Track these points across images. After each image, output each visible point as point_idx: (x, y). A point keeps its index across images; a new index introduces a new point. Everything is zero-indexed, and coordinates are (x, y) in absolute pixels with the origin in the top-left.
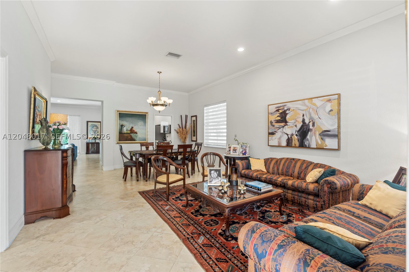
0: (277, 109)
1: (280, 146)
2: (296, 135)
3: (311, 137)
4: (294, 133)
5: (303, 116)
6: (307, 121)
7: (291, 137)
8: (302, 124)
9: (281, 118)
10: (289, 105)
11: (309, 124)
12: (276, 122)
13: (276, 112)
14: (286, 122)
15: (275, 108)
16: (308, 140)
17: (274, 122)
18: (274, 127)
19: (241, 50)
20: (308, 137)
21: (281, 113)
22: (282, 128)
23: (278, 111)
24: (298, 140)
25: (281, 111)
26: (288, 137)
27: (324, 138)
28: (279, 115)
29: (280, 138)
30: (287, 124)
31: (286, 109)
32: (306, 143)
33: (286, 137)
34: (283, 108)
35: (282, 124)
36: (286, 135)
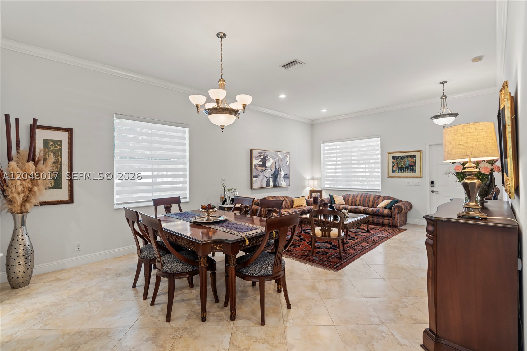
0: (260, 154)
1: (261, 188)
2: (272, 178)
3: (279, 179)
4: (271, 176)
5: (276, 163)
6: (277, 167)
7: (269, 180)
8: (275, 169)
9: (263, 163)
10: (268, 153)
11: (278, 169)
12: (259, 166)
13: (259, 157)
14: (266, 167)
15: (258, 153)
16: (278, 181)
17: (257, 166)
18: (257, 170)
19: (282, 96)
20: (278, 179)
21: (262, 159)
22: (263, 172)
23: (260, 156)
24: (273, 182)
25: (262, 157)
26: (267, 179)
27: (285, 179)
28: (261, 160)
29: (262, 181)
30: (267, 168)
31: (266, 155)
32: (277, 184)
33: (265, 180)
34: (264, 155)
35: (263, 168)
36: (266, 178)
